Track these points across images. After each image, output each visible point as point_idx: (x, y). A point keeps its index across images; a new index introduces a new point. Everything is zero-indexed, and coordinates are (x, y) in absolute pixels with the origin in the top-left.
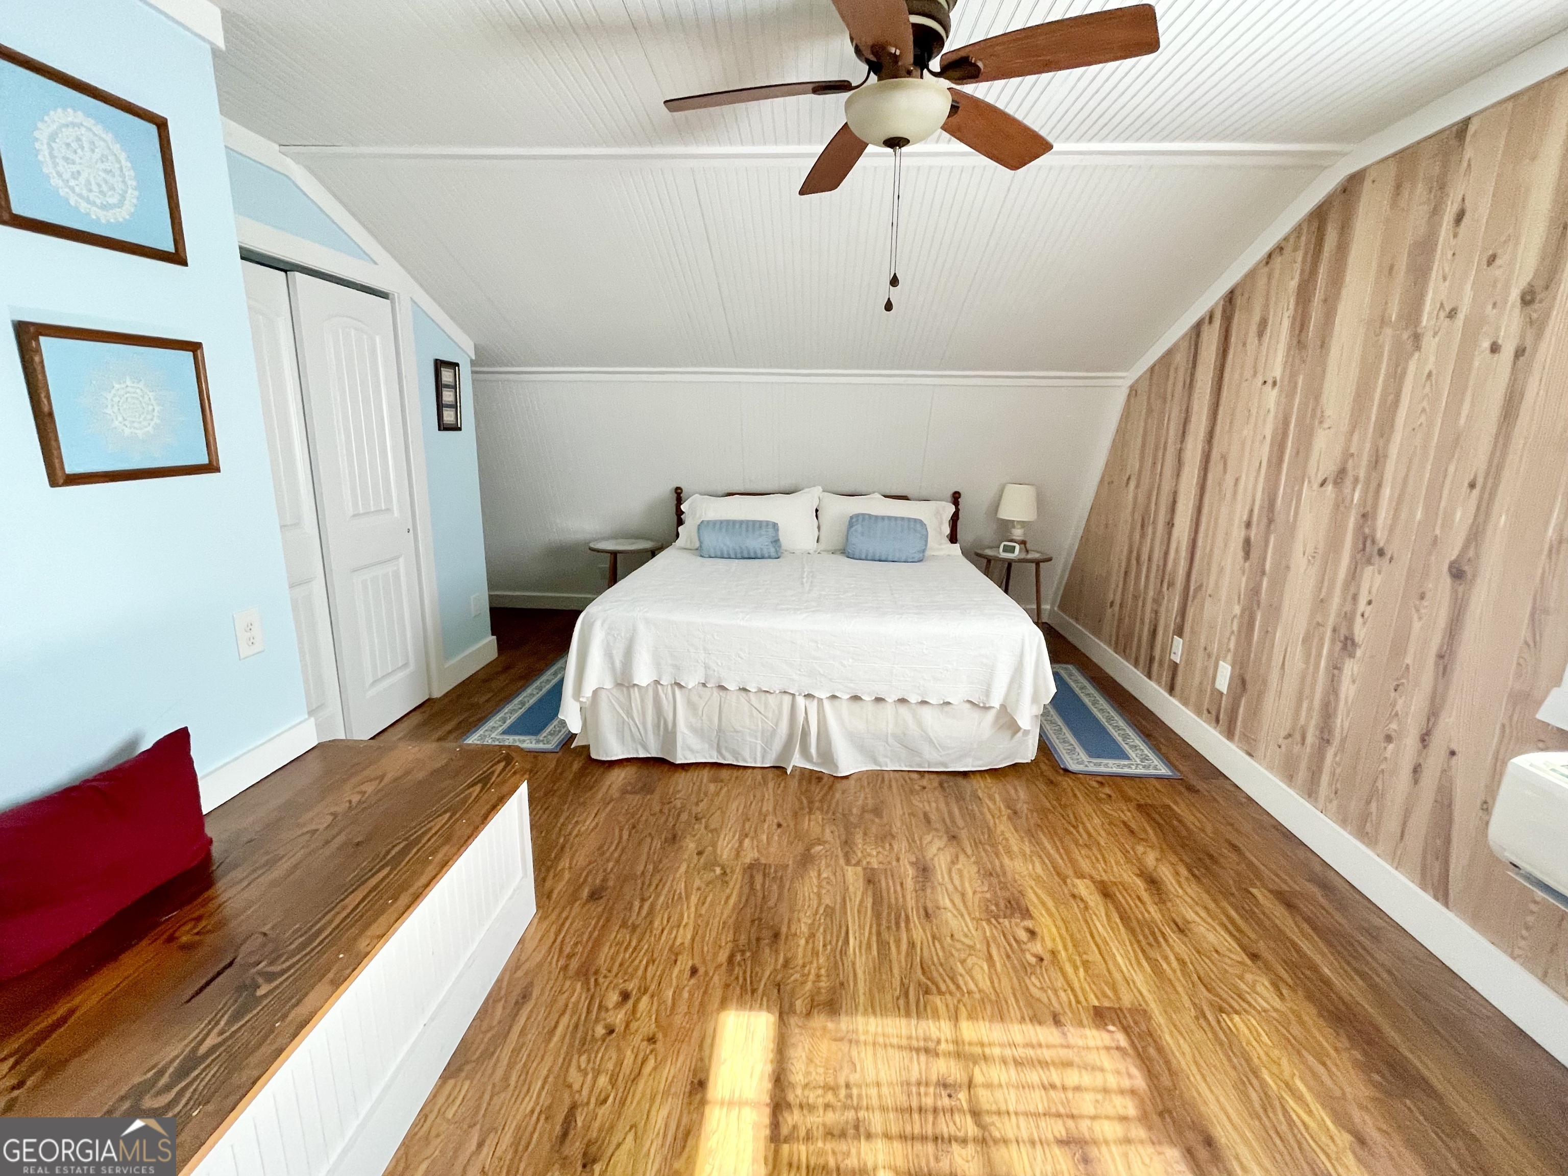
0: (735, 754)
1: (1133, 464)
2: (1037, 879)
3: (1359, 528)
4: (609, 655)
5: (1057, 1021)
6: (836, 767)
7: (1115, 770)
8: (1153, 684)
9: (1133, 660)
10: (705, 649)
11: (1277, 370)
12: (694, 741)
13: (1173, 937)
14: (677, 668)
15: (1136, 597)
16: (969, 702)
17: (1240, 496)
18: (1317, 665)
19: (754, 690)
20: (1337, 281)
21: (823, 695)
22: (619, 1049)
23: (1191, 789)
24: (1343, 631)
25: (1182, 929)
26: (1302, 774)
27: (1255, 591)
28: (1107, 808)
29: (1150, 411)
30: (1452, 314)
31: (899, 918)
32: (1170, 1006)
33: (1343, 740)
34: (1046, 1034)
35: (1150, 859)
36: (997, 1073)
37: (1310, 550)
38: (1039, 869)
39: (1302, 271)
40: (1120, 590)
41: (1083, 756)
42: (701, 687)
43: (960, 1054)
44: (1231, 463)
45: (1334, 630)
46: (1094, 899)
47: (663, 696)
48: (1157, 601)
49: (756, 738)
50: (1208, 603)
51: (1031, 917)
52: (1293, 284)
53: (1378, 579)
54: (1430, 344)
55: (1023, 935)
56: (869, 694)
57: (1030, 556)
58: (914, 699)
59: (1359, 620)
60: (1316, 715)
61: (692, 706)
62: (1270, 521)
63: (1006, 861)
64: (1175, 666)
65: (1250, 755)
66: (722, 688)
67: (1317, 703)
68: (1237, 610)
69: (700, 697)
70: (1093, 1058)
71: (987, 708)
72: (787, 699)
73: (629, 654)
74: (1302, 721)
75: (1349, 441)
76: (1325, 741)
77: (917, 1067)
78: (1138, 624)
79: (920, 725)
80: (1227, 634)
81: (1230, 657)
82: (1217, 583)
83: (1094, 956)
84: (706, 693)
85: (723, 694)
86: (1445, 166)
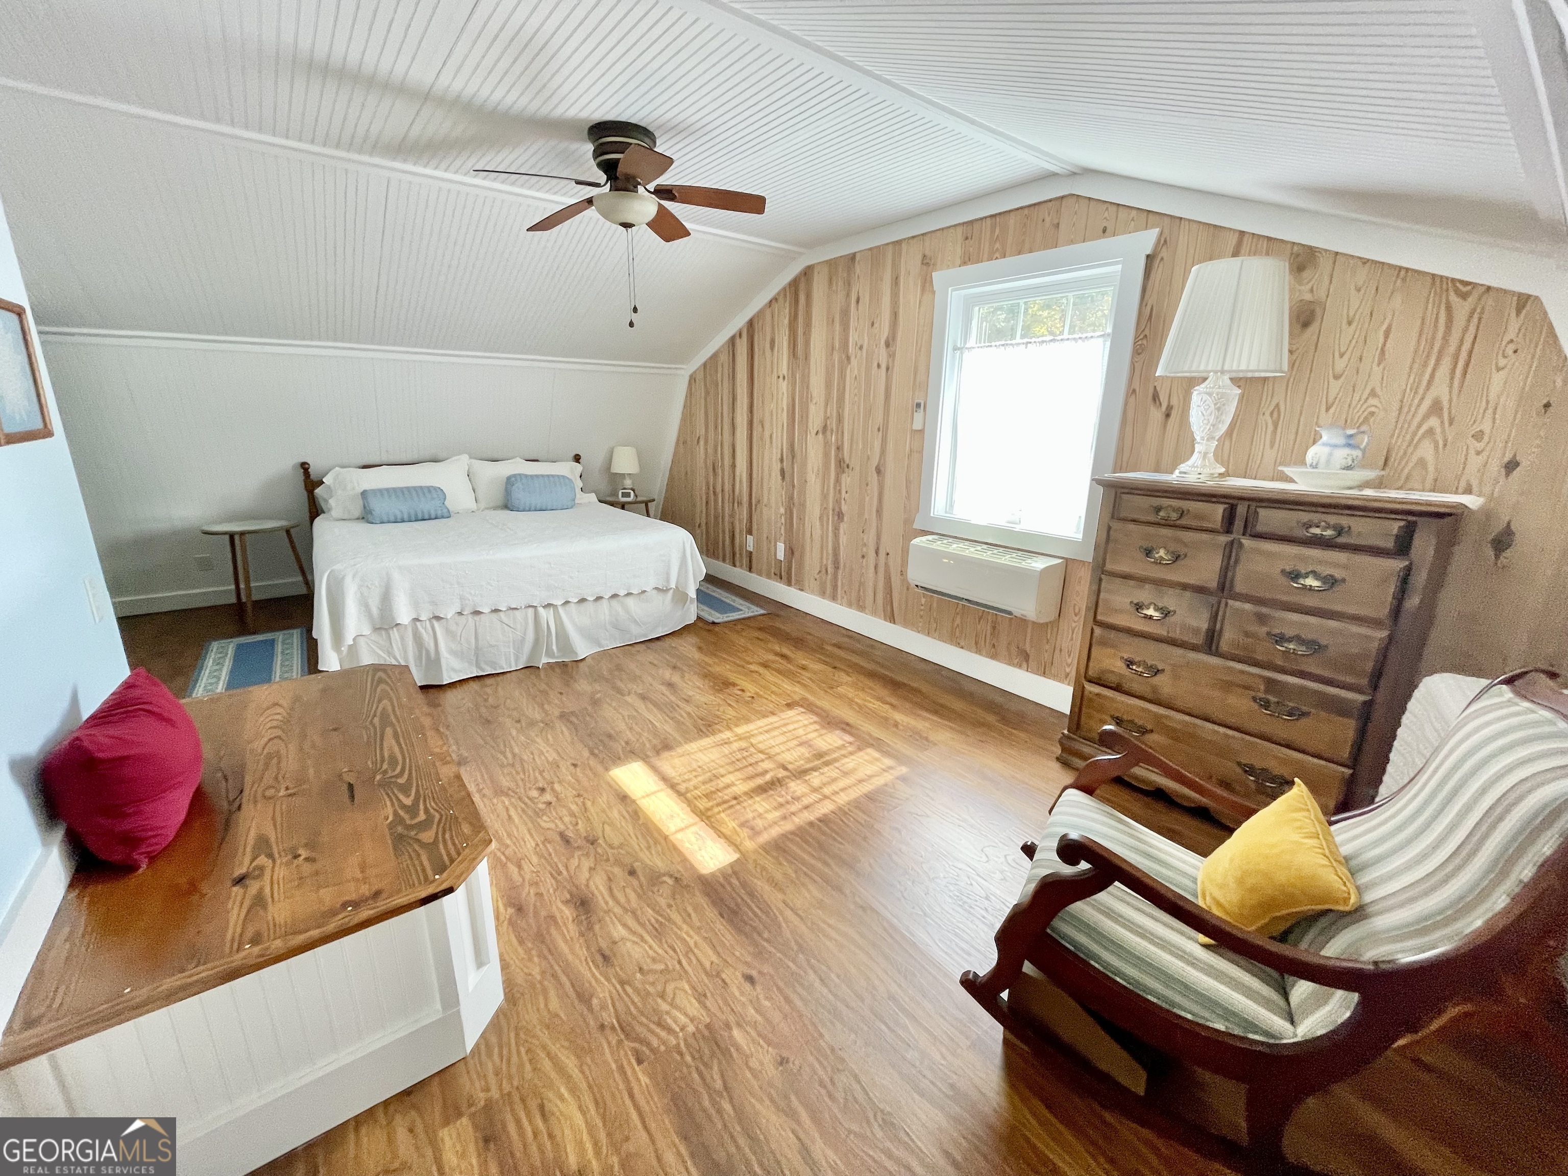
0: (493, 664)
1: (700, 430)
2: (730, 671)
3: (837, 456)
4: (364, 604)
5: (773, 714)
6: (576, 654)
7: (738, 617)
8: (737, 570)
9: (721, 559)
10: (458, 583)
11: (784, 370)
12: (455, 663)
13: (803, 672)
14: (434, 603)
15: (716, 518)
16: (656, 588)
17: (774, 444)
18: (828, 529)
19: (504, 609)
20: (808, 325)
21: (559, 602)
22: (564, 806)
23: (778, 616)
24: (837, 510)
25: (804, 668)
26: (829, 590)
27: (791, 498)
28: (744, 634)
29: (707, 393)
30: (861, 348)
31: (673, 707)
32: (812, 692)
33: (844, 565)
34: (772, 719)
35: (777, 648)
36: (760, 738)
37: (815, 470)
38: (728, 667)
39: (790, 313)
40: (704, 515)
41: (718, 615)
42: (457, 617)
43: (740, 738)
44: (767, 425)
45: (833, 510)
46: (761, 670)
47: (423, 631)
48: (732, 516)
49: (509, 647)
50: (765, 510)
51: (737, 685)
52: (786, 321)
53: (849, 479)
54: (854, 362)
55: (739, 693)
56: (592, 596)
57: (639, 499)
58: (622, 593)
59: (843, 502)
60: (830, 557)
61: (450, 633)
62: (793, 457)
63: (710, 669)
64: (751, 553)
65: (802, 590)
66: (477, 613)
67: (830, 551)
68: (782, 510)
69: (457, 624)
70: (795, 719)
71: (668, 590)
72: (531, 610)
73: (386, 599)
74: (825, 561)
75: (826, 412)
76: (837, 568)
77: (726, 750)
78: (721, 535)
79: (627, 612)
80: (779, 525)
81: (782, 539)
82: (769, 499)
83: (774, 689)
84: (462, 620)
85: (477, 618)
86: (849, 274)
